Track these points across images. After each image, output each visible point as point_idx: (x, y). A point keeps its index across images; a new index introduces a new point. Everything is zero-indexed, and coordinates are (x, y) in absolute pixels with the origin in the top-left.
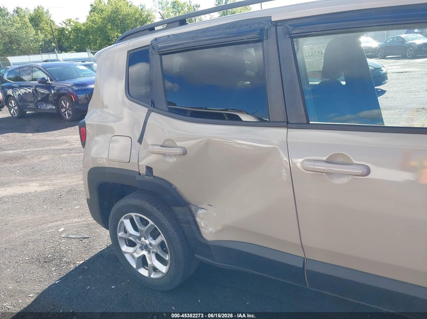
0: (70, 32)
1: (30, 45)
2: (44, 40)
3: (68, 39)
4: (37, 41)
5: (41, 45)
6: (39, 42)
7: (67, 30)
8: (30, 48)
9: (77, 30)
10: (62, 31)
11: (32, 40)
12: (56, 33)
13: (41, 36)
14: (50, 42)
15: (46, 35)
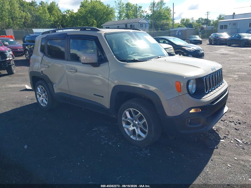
0: (68, 17)
1: (46, 23)
2: (54, 21)
3: (67, 21)
4: (50, 21)
5: (52, 23)
6: (51, 22)
7: (66, 16)
8: (46, 24)
9: (72, 16)
10: (64, 16)
11: (47, 20)
12: (61, 17)
13: (53, 19)
14: (57, 22)
15: (55, 18)
